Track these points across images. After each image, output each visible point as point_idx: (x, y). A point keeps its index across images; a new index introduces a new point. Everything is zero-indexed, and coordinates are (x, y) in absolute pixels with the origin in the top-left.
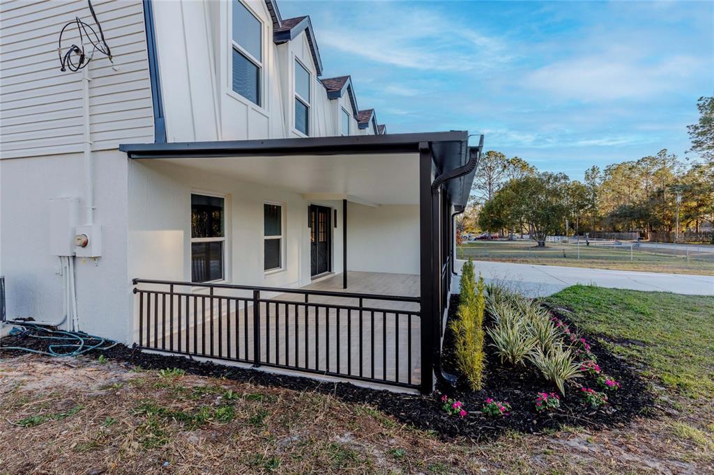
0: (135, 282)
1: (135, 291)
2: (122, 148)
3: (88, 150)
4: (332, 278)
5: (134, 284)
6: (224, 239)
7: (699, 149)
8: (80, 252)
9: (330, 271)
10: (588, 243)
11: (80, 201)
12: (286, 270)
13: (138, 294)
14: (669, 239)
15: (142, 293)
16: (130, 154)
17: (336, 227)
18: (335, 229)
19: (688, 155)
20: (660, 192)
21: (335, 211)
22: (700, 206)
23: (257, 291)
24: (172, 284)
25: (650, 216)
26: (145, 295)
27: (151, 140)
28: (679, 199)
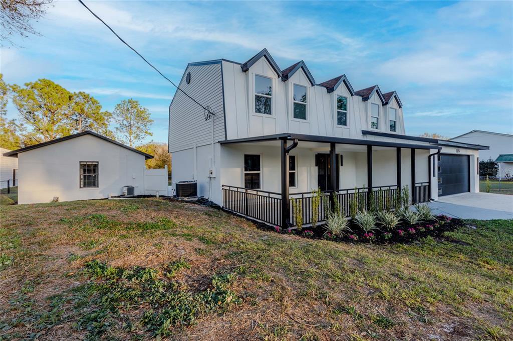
1: (223, 189)
2: (219, 142)
3: (213, 143)
5: (223, 186)
6: (260, 172)
8: (211, 176)
11: (212, 159)
12: (298, 188)
16: (221, 144)
17: (342, 165)
18: (341, 167)
21: (341, 156)
27: (224, 139)
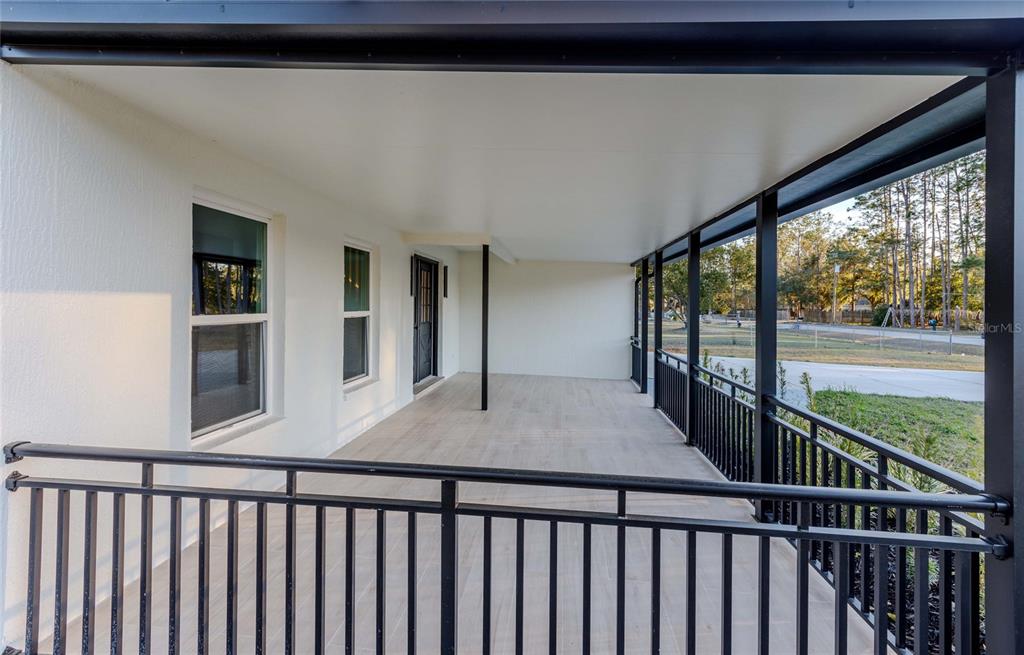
0: (13, 454)
1: (14, 482)
4: (441, 387)
5: (8, 461)
6: (267, 317)
7: (862, 207)
9: (435, 374)
10: (740, 324)
12: (378, 378)
13: (25, 493)
14: (824, 318)
15: (37, 488)
17: (445, 295)
18: (445, 299)
19: (850, 214)
20: (815, 260)
21: (446, 268)
22: (857, 278)
23: (450, 478)
24: (148, 461)
25: (804, 289)
26: (50, 497)
28: (837, 269)
